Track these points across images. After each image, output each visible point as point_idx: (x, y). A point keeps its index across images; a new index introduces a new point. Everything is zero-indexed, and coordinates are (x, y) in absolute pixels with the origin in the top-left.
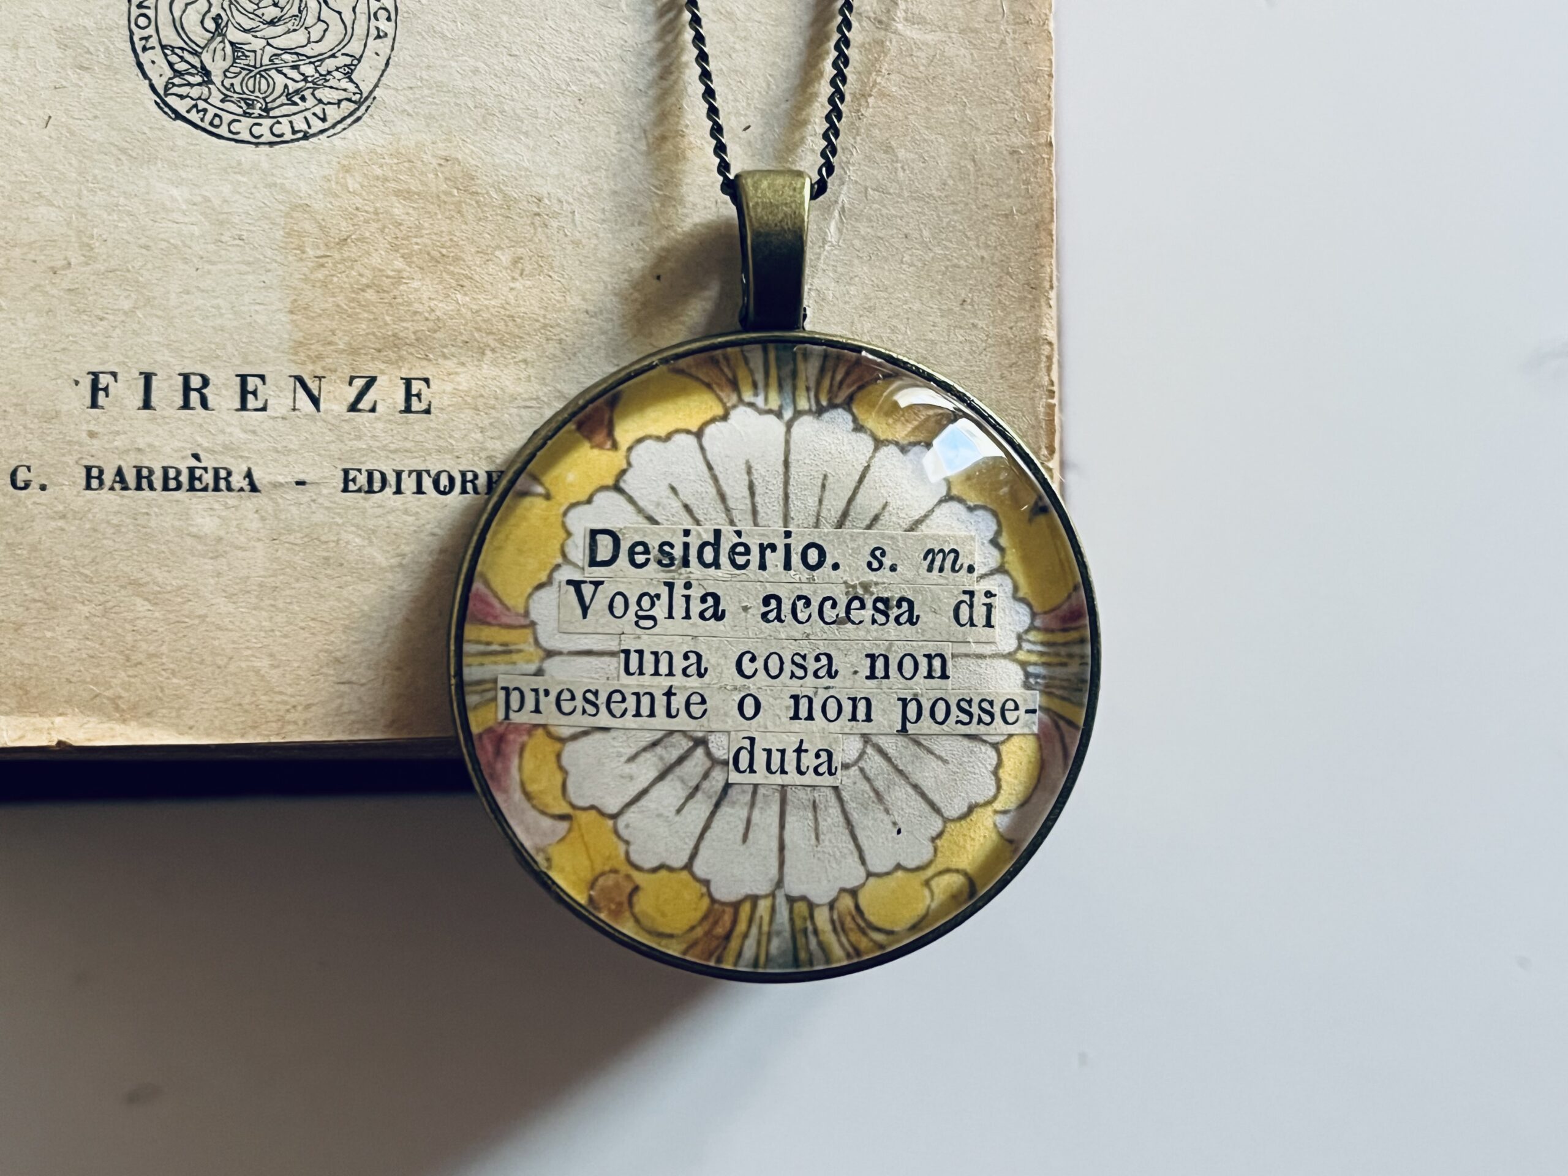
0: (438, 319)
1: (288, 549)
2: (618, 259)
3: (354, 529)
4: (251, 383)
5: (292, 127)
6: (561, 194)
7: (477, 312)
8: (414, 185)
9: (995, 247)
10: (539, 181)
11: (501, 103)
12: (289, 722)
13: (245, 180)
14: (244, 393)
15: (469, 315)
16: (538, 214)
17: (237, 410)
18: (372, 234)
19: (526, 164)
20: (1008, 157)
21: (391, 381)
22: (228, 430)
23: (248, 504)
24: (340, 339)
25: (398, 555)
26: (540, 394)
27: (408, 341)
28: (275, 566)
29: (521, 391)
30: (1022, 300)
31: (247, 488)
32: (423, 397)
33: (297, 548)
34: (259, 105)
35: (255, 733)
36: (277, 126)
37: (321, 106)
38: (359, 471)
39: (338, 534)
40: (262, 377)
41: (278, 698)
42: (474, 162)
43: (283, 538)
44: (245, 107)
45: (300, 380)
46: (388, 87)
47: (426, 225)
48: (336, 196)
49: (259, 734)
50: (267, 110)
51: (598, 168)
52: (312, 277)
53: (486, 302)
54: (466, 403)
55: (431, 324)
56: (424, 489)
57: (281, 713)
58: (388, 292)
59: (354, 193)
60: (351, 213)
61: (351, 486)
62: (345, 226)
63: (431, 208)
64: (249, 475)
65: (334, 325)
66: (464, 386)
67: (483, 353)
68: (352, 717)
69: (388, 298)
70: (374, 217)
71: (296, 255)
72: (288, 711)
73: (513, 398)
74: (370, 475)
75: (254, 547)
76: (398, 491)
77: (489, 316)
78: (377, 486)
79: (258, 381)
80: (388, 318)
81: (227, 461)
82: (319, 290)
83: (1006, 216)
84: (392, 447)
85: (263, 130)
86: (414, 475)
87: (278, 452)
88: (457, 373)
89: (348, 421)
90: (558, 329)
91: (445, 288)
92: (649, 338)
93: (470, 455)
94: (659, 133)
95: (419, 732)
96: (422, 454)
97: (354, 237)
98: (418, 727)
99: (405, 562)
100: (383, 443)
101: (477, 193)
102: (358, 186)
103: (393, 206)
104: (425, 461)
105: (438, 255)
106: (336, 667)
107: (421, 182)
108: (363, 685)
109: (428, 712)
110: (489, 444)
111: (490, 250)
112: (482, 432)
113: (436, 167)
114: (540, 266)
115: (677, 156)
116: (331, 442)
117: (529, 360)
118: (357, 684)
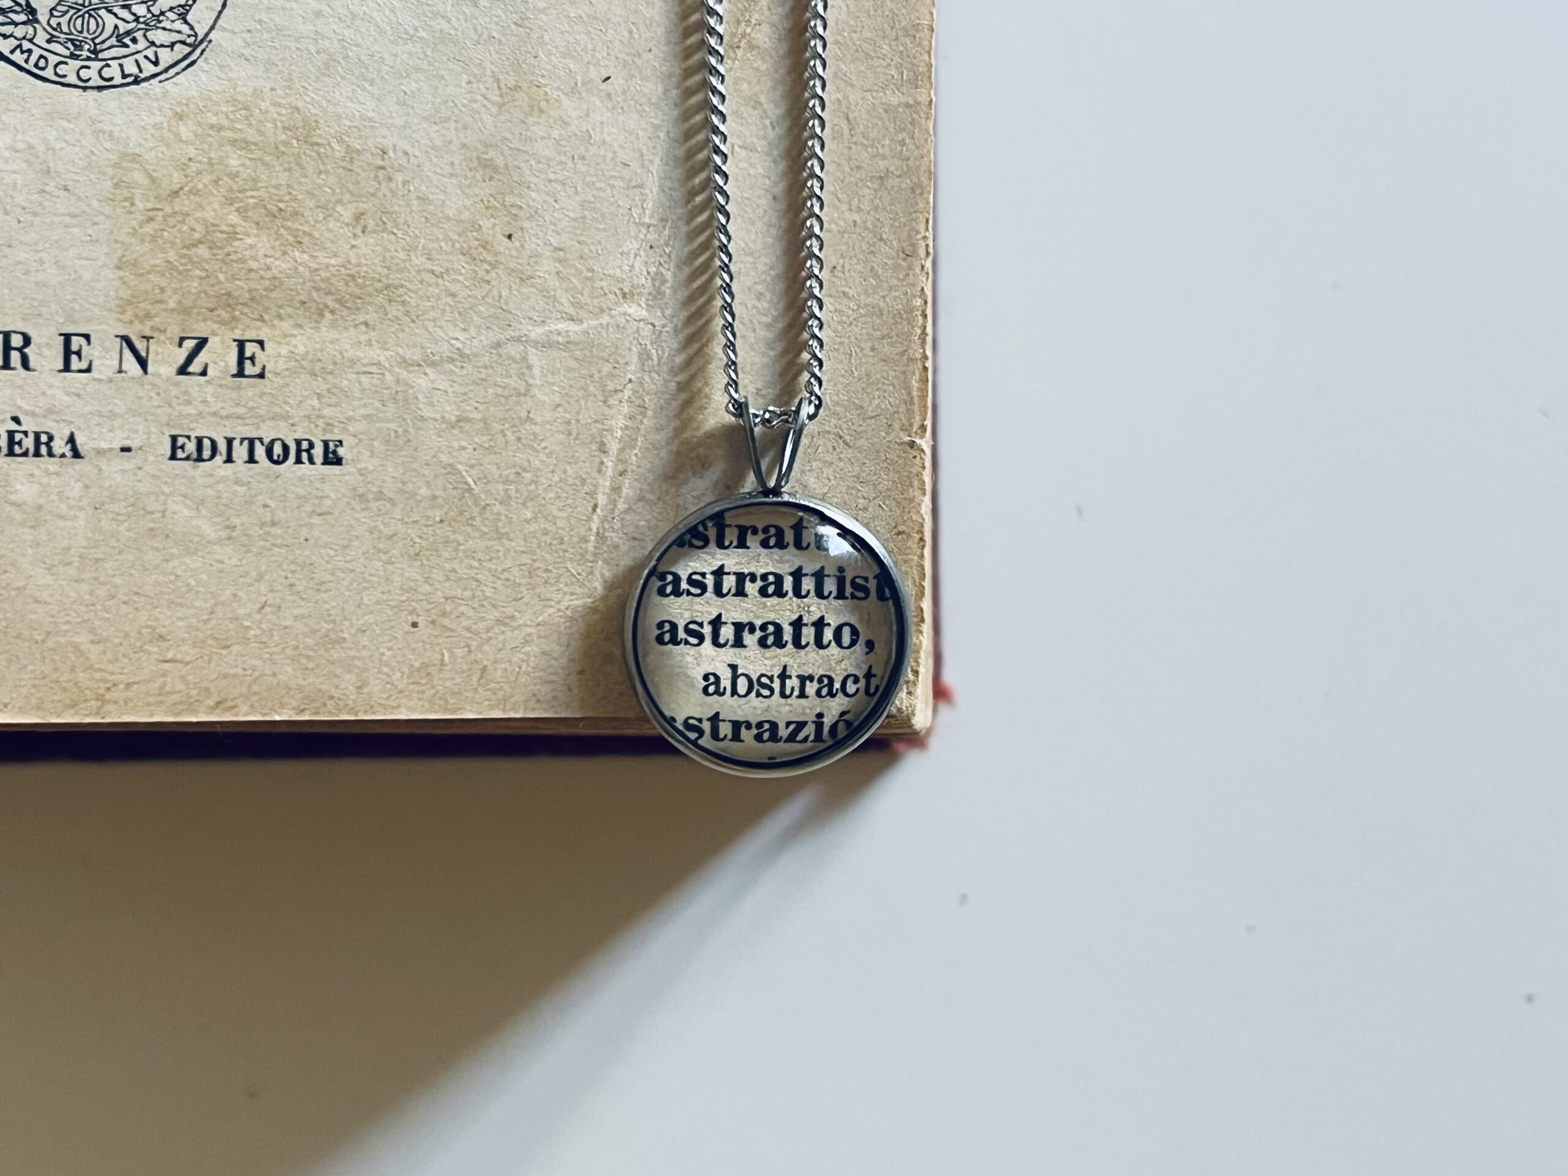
0: (274, 278)
1: (113, 519)
2: (466, 215)
3: (181, 498)
4: (76, 343)
5: (122, 71)
6: (407, 147)
7: (317, 270)
8: (251, 135)
9: (868, 212)
10: (384, 131)
11: (344, 47)
12: (109, 701)
13: (72, 126)
14: (68, 353)
15: (307, 275)
16: (383, 168)
17: (60, 371)
18: (205, 186)
19: (370, 114)
20: (884, 115)
21: (223, 342)
22: (49, 392)
23: (70, 470)
24: (171, 298)
25: (227, 527)
26: (382, 358)
27: (241, 301)
28: (98, 536)
29: (361, 355)
30: (897, 267)
31: (69, 454)
32: (257, 361)
33: (121, 518)
34: (87, 47)
35: (72, 712)
36: (106, 69)
37: (154, 48)
38: (188, 437)
39: (165, 503)
40: (87, 337)
41: (98, 676)
42: (313, 111)
43: (107, 506)
44: (72, 48)
45: (126, 340)
46: (224, 30)
47: (263, 177)
48: (168, 145)
49: (76, 713)
50: (95, 52)
51: (447, 120)
52: (141, 231)
53: (326, 261)
54: (303, 367)
55: (266, 283)
56: (257, 458)
57: (101, 691)
58: (221, 248)
59: (187, 143)
60: (184, 164)
61: (180, 454)
62: (177, 178)
63: (268, 159)
64: (71, 440)
65: (163, 284)
66: (301, 349)
67: (322, 315)
68: (175, 698)
69: (221, 254)
70: (207, 166)
71: (124, 207)
72: (109, 689)
73: (353, 362)
74: (200, 441)
75: (76, 517)
76: (229, 460)
77: (328, 275)
78: (207, 453)
79: (83, 341)
80: (222, 277)
81: (49, 426)
82: (147, 244)
83: (881, 178)
84: (224, 413)
85: (91, 73)
86: (246, 443)
87: (101, 416)
88: (293, 336)
89: (177, 384)
90: (402, 291)
91: (282, 244)
92: (499, 301)
93: (306, 423)
94: (513, 83)
95: (245, 715)
96: (255, 421)
97: (186, 189)
98: (244, 708)
99: (234, 534)
100: (213, 409)
101: (318, 144)
102: (192, 135)
103: (227, 157)
104: (258, 428)
105: (274, 209)
106: (160, 643)
107: (259, 131)
108: (188, 663)
109: (255, 694)
110: (327, 412)
111: (331, 205)
112: (319, 399)
113: (275, 116)
114: (384, 223)
115: (532, 107)
116: (159, 407)
117: (371, 322)
118: (182, 662)
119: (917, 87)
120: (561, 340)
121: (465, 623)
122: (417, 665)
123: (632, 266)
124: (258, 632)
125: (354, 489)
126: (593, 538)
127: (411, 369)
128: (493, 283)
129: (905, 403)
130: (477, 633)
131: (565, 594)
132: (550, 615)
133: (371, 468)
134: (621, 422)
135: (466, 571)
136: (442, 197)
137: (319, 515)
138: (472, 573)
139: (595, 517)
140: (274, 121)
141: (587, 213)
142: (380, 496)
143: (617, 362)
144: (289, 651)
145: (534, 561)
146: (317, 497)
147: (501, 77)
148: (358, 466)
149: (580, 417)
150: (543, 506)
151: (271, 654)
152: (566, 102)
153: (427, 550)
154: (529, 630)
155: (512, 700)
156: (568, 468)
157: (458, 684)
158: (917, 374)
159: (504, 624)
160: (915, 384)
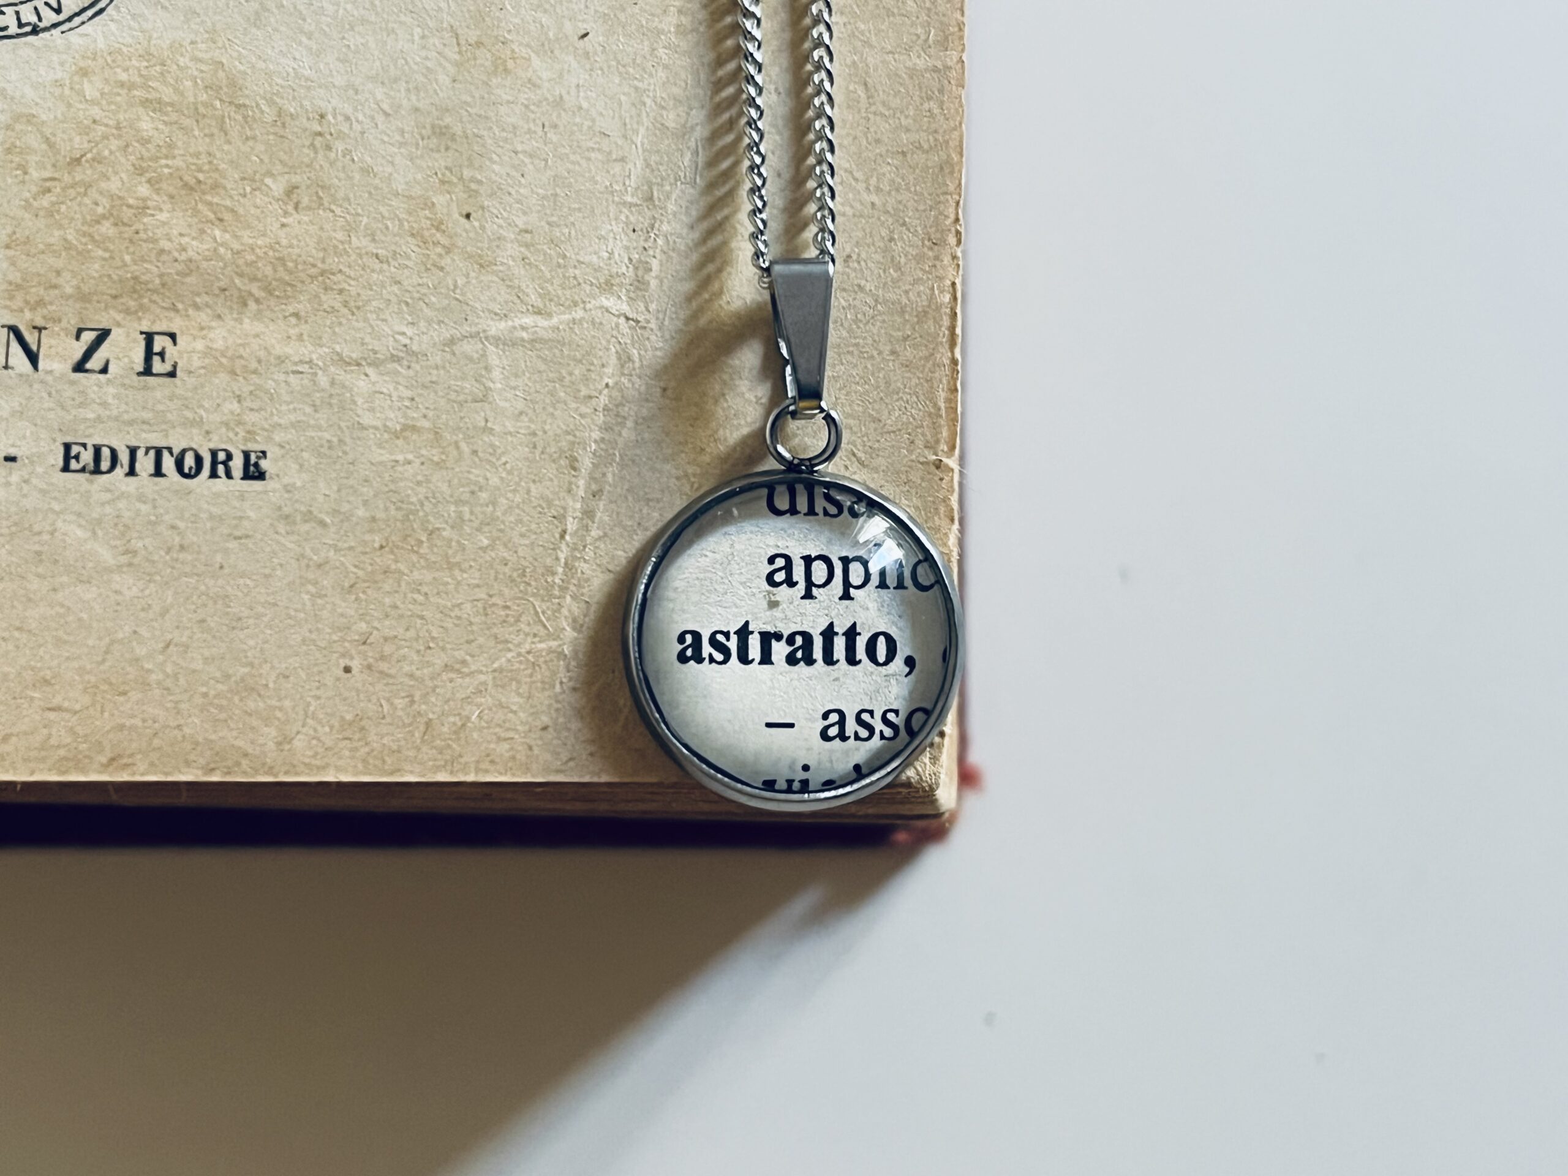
0: (191, 261)
2: (417, 191)
3: (74, 518)
6: (349, 110)
7: (238, 253)
8: (167, 94)
9: (889, 193)
10: (322, 91)
15: (229, 255)
16: (320, 134)
18: (111, 152)
19: (307, 72)
20: (908, 81)
21: (128, 335)
24: (68, 282)
25: (127, 552)
26: (314, 356)
27: (150, 286)
29: (289, 350)
30: (920, 258)
32: (167, 356)
33: (3, 540)
38: (84, 445)
39: (54, 523)
42: (242, 68)
45: (14, 330)
47: (180, 144)
48: (69, 105)
51: (396, 80)
52: (35, 204)
53: (251, 241)
54: (221, 364)
55: (180, 267)
56: (164, 470)
58: (128, 225)
59: (93, 102)
60: (87, 127)
61: (74, 465)
62: (79, 143)
63: (187, 122)
65: (59, 263)
66: (219, 344)
67: (245, 305)
68: (62, 752)
69: (128, 232)
70: (114, 131)
71: (16, 176)
73: (281, 360)
74: (97, 450)
76: (132, 472)
77: (253, 258)
78: (105, 465)
80: (127, 258)
82: (41, 220)
83: (904, 153)
84: (126, 417)
86: (152, 453)
88: (210, 328)
89: (72, 383)
90: (340, 277)
91: (201, 222)
92: (454, 291)
93: (224, 430)
94: (475, 38)
95: (142, 774)
96: (164, 427)
97: (89, 156)
98: (142, 767)
99: (136, 561)
100: (115, 412)
101: (244, 105)
102: (98, 94)
103: (139, 119)
104: (167, 436)
105: (192, 182)
106: (44, 688)
107: (176, 90)
108: (76, 713)
109: (154, 749)
110: (251, 418)
111: (258, 177)
112: (239, 402)
113: (196, 73)
114: (320, 198)
115: (496, 67)
116: (50, 409)
117: (303, 314)
118: (67, 710)
119: (946, 50)
120: (524, 335)
121: (406, 668)
122: (349, 717)
123: (611, 253)
124: (161, 676)
125: (280, 508)
126: (560, 570)
127: (348, 368)
128: (447, 269)
129: (930, 415)
130: (421, 680)
131: (527, 635)
132: (509, 661)
133: (299, 484)
134: (596, 435)
135: (411, 606)
136: (389, 169)
137: (236, 538)
138: (417, 609)
139: (563, 546)
140: (194, 79)
141: (558, 190)
142: (308, 517)
143: (592, 364)
144: (198, 700)
145: (491, 596)
146: (234, 518)
147: (460, 31)
148: (286, 480)
149: (547, 427)
150: (501, 531)
151: (177, 703)
152: (536, 62)
153: (364, 581)
154: (482, 678)
155: (462, 760)
156: (533, 487)
157: (398, 741)
158: (945, 381)
159: (453, 670)
160: (942, 395)
